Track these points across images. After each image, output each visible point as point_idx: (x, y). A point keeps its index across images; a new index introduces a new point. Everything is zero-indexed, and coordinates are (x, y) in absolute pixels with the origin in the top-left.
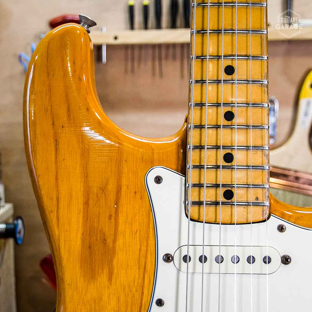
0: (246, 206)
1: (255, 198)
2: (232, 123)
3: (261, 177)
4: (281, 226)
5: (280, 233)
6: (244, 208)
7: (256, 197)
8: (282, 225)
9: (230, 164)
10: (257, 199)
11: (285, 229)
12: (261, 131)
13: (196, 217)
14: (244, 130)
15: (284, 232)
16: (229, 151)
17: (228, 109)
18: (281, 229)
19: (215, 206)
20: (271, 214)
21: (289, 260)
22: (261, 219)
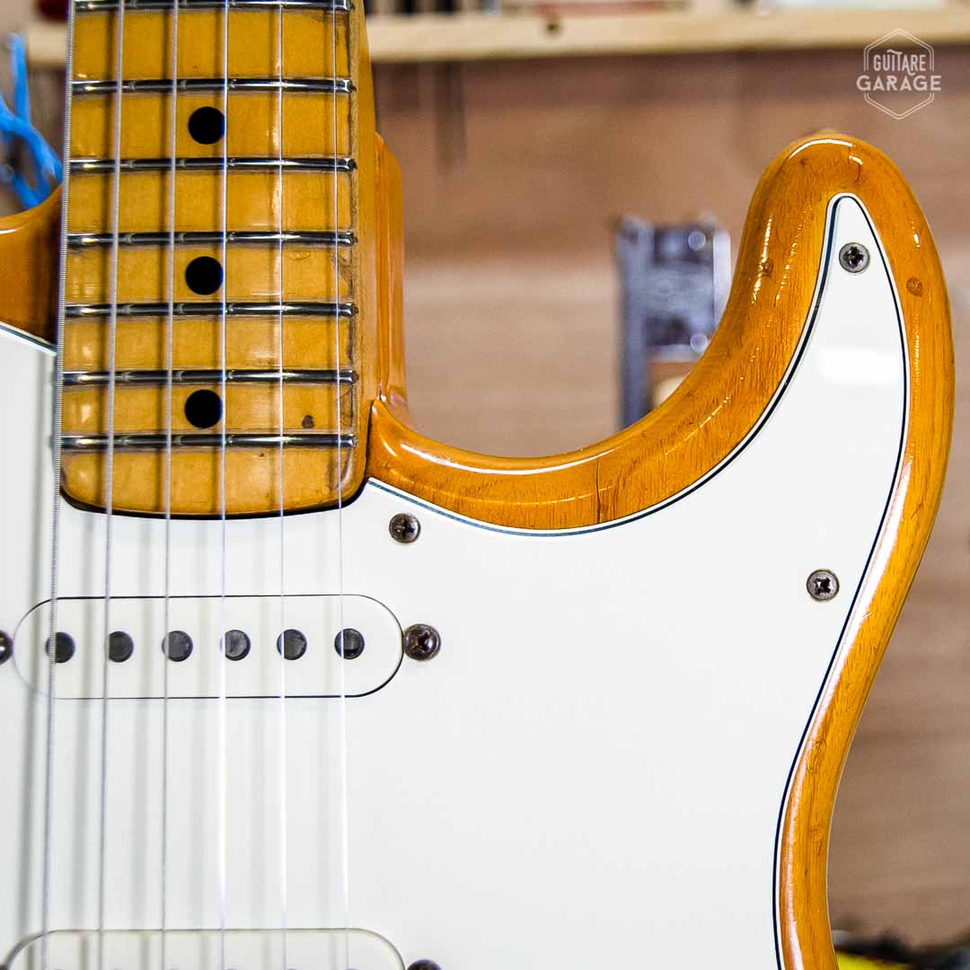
0: (269, 450)
1: (302, 419)
2: (216, 150)
3: (324, 342)
4: (401, 519)
5: (399, 543)
6: (262, 455)
7: (306, 414)
8: (405, 515)
9: (207, 299)
10: (308, 421)
11: (416, 531)
12: (323, 177)
13: (88, 494)
14: (262, 176)
15: (414, 540)
16: (205, 251)
17: (203, 100)
18: (403, 529)
19: (153, 449)
20: (371, 479)
21: (430, 644)
22: (324, 495)
